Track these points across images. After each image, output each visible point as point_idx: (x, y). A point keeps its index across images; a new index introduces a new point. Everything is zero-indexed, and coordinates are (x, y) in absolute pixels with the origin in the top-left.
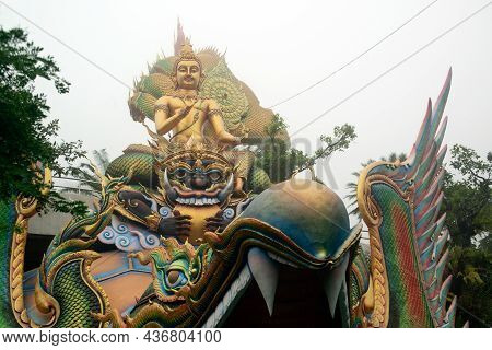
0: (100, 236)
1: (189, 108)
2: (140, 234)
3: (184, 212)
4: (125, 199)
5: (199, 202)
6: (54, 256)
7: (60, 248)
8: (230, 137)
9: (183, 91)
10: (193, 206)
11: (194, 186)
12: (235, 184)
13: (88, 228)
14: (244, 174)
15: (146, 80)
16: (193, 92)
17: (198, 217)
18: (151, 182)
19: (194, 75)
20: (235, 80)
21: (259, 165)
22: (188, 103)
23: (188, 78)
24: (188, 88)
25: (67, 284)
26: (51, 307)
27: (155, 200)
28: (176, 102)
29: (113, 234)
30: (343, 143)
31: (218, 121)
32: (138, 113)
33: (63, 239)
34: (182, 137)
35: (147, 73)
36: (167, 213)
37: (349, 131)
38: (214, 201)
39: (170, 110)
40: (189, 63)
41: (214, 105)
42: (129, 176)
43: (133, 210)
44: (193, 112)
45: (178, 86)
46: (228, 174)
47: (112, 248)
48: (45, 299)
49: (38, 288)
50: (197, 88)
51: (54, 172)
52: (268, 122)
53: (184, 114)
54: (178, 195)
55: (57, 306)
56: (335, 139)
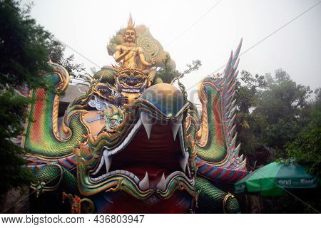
0: (89, 103)
1: (129, 51)
2: (107, 104)
3: (124, 94)
4: (100, 88)
5: (131, 91)
6: (70, 112)
7: (72, 108)
8: (147, 63)
9: (128, 43)
10: (129, 92)
11: (130, 84)
12: (147, 84)
13: (83, 100)
14: (152, 80)
15: (115, 38)
16: (132, 44)
17: (131, 97)
18: (112, 82)
19: (133, 36)
20: (153, 39)
21: (160, 76)
22: (129, 49)
23: (130, 37)
24: (130, 42)
25: (75, 123)
26: (68, 132)
27: (113, 89)
28: (124, 48)
29: (94, 103)
30: (196, 68)
31: (142, 56)
32: (111, 52)
33: (73, 105)
34: (126, 63)
35: (115, 35)
36: (117, 95)
37: (199, 63)
38: (138, 91)
39: (122, 51)
40: (131, 31)
41: (140, 50)
42: (100, 79)
43: (103, 93)
45: (126, 41)
46: (145, 79)
47: (94, 109)
48: (66, 129)
49: (63, 124)
50: (134, 42)
51: (71, 77)
52: (164, 57)
53: (127, 53)
54: (123, 88)
55: (71, 131)
56: (193, 66)
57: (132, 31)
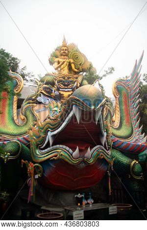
0: (38, 99)
1: (64, 62)
2: (49, 99)
3: (62, 93)
4: (45, 89)
5: (66, 90)
6: (25, 105)
7: (26, 103)
9: (63, 57)
10: (64, 91)
11: (65, 85)
12: (77, 85)
13: (33, 97)
14: (80, 82)
15: (54, 53)
16: (66, 57)
17: (66, 94)
18: (53, 84)
19: (66, 52)
20: (80, 53)
21: (85, 79)
22: (64, 60)
23: (64, 53)
24: (64, 56)
25: (28, 113)
26: (24, 119)
27: (54, 89)
28: (61, 60)
29: (41, 99)
30: (111, 72)
31: (73, 66)
32: (51, 63)
33: (27, 100)
34: (62, 71)
35: (54, 51)
36: (57, 93)
37: (113, 69)
38: (71, 90)
39: (59, 62)
40: (64, 48)
41: (72, 61)
42: (45, 83)
43: (47, 92)
44: (65, 63)
45: (61, 55)
46: (75, 81)
47: (40, 103)
48: (23, 117)
49: (21, 114)
50: (67, 55)
51: (25, 81)
52: (88, 66)
53: (63, 64)
54: (60, 88)
55: (26, 119)
56: (108, 72)
57: (66, 48)
